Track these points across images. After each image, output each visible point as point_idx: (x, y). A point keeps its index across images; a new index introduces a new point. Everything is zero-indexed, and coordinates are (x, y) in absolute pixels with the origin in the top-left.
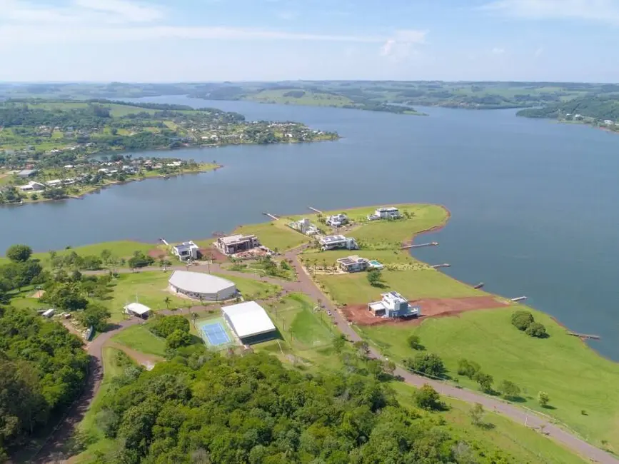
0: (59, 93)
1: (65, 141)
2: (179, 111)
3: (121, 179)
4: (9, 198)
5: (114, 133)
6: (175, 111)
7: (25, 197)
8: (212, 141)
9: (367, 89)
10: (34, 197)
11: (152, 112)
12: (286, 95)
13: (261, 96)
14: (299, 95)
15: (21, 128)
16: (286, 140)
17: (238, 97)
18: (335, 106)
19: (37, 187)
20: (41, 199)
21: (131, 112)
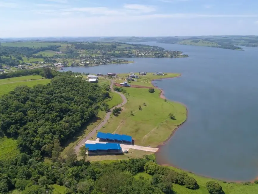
0: (113, 40)
1: (99, 54)
2: (142, 47)
3: (105, 63)
4: (77, 65)
5: (114, 52)
6: (140, 47)
7: (80, 65)
8: (142, 56)
9: (235, 40)
10: (82, 65)
11: (132, 47)
12: (192, 42)
13: (183, 42)
14: (197, 42)
15: (90, 50)
16: (166, 56)
17: (174, 42)
18: (209, 46)
19: (83, 63)
20: (83, 66)
21: (126, 47)
